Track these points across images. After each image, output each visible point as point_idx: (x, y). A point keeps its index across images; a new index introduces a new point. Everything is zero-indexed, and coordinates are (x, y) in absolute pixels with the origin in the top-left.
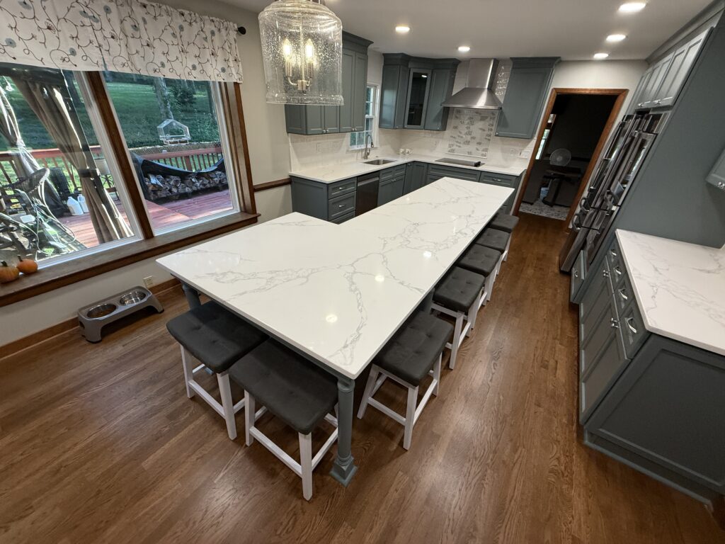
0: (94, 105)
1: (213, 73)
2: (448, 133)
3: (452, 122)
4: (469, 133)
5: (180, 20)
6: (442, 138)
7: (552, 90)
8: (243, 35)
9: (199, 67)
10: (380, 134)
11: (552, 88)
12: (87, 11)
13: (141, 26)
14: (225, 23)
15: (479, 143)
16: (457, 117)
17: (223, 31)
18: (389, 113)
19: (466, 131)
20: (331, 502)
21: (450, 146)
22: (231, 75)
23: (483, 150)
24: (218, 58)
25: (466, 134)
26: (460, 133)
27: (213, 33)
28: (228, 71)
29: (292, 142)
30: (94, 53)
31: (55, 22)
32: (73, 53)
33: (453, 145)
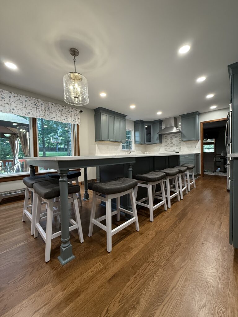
0: (32, 128)
1: (70, 121)
2: (163, 144)
3: (164, 140)
4: (172, 143)
5: (62, 108)
6: (162, 147)
7: (201, 123)
8: (82, 113)
9: (66, 119)
10: (135, 146)
11: (200, 122)
12: (36, 104)
13: (50, 109)
14: (76, 109)
15: (177, 146)
16: (166, 138)
17: (75, 111)
18: (138, 139)
19: (170, 142)
20: (49, 272)
21: (165, 149)
22: (76, 122)
23: (179, 148)
24: (73, 118)
25: (171, 143)
26: (168, 143)
27: (72, 111)
28: (75, 121)
29: (97, 145)
30: (35, 114)
31: (27, 106)
32: (29, 113)
33: (166, 148)
